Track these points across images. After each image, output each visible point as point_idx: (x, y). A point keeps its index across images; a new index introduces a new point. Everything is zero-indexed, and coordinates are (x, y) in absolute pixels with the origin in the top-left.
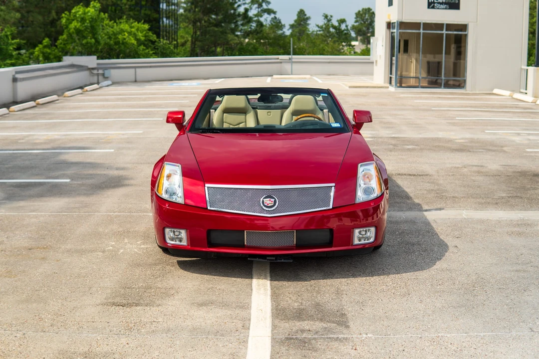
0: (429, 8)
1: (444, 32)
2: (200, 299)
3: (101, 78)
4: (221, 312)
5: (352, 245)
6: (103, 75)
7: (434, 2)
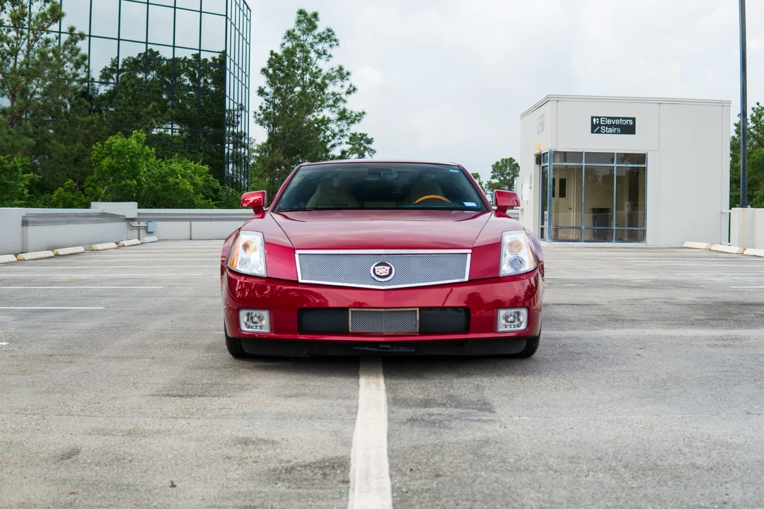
0: (592, 132)
1: (615, 165)
2: (288, 392)
3: (142, 232)
4: (316, 402)
5: (496, 332)
6: (146, 228)
7: (600, 125)
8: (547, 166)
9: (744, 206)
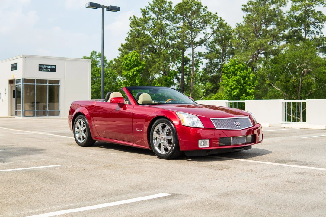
0: (39, 71)
7: (42, 68)
8: (21, 85)
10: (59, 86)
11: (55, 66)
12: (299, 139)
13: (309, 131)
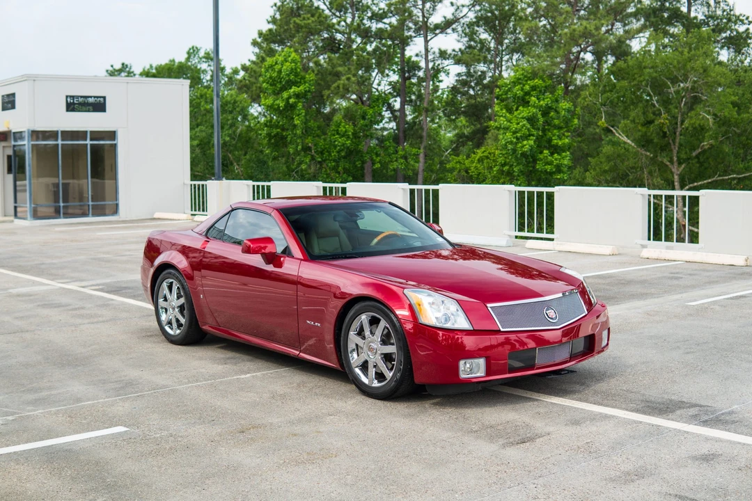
0: (67, 111)
1: (88, 142)
7: (74, 103)
8: (25, 145)
9: (219, 178)
10: (114, 147)
11: (104, 98)
12: (687, 306)
13: (708, 274)
